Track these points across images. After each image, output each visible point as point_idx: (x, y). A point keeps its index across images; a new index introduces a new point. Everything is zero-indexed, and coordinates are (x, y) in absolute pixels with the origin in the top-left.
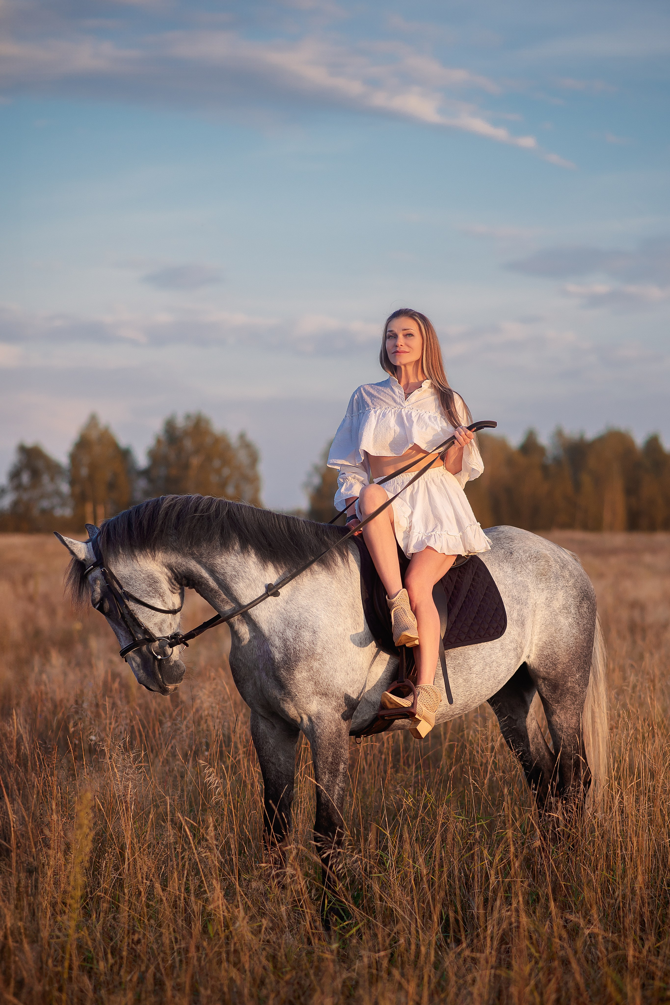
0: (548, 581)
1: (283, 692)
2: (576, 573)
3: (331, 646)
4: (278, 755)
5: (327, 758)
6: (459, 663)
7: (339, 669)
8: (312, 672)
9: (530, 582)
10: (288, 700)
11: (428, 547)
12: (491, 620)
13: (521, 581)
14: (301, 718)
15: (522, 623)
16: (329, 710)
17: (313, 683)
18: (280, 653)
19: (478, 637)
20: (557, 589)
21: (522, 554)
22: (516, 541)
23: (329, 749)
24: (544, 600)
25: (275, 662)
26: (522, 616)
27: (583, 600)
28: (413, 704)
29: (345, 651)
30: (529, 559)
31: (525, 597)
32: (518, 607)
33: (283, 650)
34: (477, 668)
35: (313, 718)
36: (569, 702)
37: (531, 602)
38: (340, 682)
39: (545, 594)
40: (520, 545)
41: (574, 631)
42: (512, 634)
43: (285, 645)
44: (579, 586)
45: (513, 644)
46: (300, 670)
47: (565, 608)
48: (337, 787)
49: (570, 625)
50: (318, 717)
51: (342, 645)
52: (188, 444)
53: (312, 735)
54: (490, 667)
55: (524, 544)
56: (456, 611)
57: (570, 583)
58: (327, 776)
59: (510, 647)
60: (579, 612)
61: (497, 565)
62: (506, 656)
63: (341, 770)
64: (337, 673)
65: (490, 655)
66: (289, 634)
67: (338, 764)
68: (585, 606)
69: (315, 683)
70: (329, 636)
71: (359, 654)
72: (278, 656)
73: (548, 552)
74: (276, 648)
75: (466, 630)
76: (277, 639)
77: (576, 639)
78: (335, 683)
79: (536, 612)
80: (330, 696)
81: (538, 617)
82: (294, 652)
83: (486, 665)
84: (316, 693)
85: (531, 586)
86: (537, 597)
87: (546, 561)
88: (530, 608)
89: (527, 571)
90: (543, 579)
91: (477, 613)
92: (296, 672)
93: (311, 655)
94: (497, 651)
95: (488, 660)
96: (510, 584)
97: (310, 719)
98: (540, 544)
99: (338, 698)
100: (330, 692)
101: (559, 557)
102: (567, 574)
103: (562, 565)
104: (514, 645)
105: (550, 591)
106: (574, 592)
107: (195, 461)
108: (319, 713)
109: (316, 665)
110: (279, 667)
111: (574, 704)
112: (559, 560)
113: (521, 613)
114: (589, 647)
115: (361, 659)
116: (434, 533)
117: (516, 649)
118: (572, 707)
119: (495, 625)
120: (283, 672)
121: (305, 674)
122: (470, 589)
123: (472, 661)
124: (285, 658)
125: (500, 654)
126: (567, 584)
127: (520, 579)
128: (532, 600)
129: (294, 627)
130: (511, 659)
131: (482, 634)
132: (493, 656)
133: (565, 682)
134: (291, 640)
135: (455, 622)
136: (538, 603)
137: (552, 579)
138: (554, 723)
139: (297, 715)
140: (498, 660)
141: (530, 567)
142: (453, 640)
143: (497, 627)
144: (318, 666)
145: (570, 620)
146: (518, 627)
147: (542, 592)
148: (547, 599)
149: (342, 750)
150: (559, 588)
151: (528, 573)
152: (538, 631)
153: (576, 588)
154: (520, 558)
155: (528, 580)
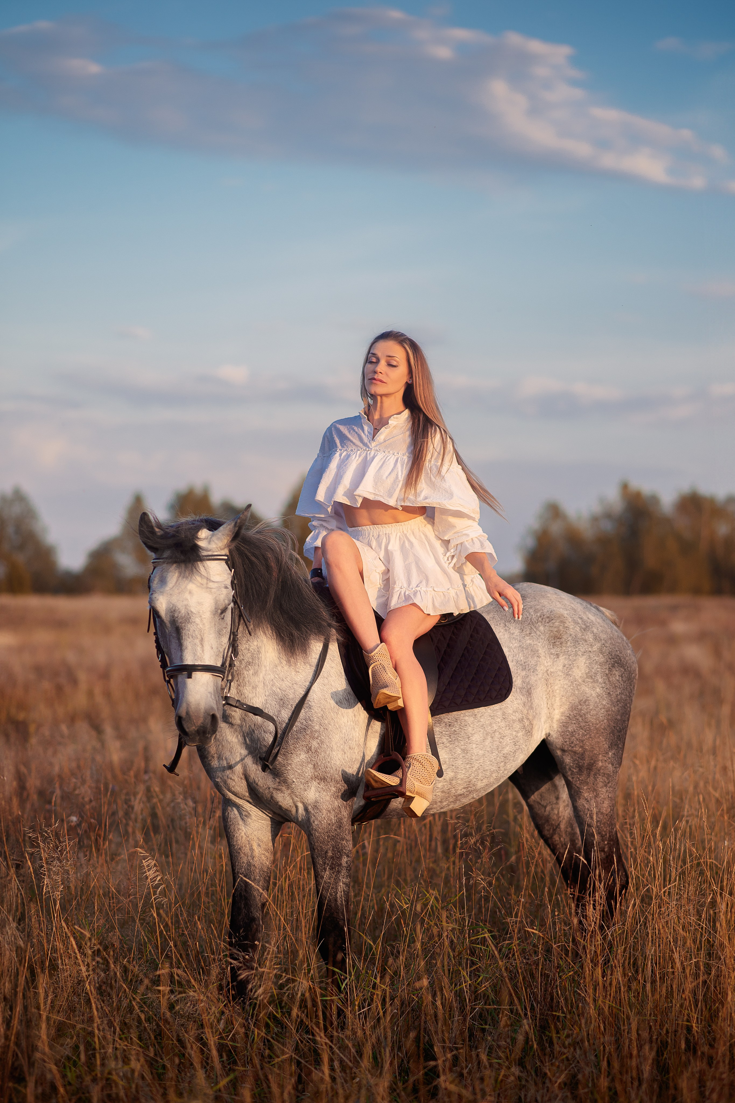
0: (564, 645)
1: (278, 780)
2: (603, 636)
3: (326, 722)
4: (252, 845)
5: (326, 852)
8: (311, 753)
9: (542, 647)
10: (284, 788)
11: (414, 605)
12: (493, 682)
13: (530, 644)
14: (297, 807)
16: (328, 798)
17: (312, 766)
19: (477, 701)
20: (577, 655)
21: (532, 613)
22: (528, 600)
23: (329, 842)
24: (560, 668)
26: (528, 683)
27: (613, 666)
28: (401, 781)
30: (540, 619)
31: (533, 662)
35: (310, 807)
36: (601, 784)
37: (542, 669)
39: (561, 660)
40: (532, 603)
41: (604, 703)
45: (517, 715)
47: (590, 676)
48: (340, 884)
49: (600, 695)
50: (315, 807)
51: (336, 720)
53: (308, 827)
54: (492, 738)
55: (536, 603)
56: (449, 672)
57: (595, 648)
59: (514, 718)
60: (609, 681)
61: (502, 625)
62: (509, 727)
64: (334, 753)
65: (491, 724)
66: (285, 715)
68: (617, 673)
69: (314, 765)
71: (354, 729)
73: (566, 612)
75: (463, 693)
77: (607, 711)
78: (332, 764)
79: (551, 682)
80: (329, 780)
81: (556, 688)
84: (315, 778)
85: (541, 651)
86: (549, 664)
87: (561, 622)
88: (540, 676)
89: (538, 633)
90: (557, 643)
91: (475, 674)
92: (292, 755)
93: (310, 733)
94: (499, 720)
95: (489, 729)
96: (515, 647)
97: (306, 809)
98: (558, 603)
99: (337, 782)
100: (329, 775)
101: (581, 618)
102: (590, 637)
103: (584, 626)
105: (567, 657)
106: (601, 659)
108: (316, 802)
109: (314, 744)
111: (606, 786)
112: (580, 621)
113: (527, 680)
114: (624, 721)
115: (357, 735)
116: (418, 589)
117: (522, 720)
119: (498, 687)
120: (280, 759)
121: (303, 756)
122: (467, 647)
125: (503, 724)
126: (590, 649)
127: (528, 642)
128: (542, 667)
129: (290, 707)
130: (517, 732)
131: (482, 697)
132: (494, 725)
133: (595, 761)
135: (449, 683)
136: (551, 670)
137: (569, 643)
138: (580, 808)
139: (292, 804)
140: (501, 731)
141: (542, 628)
142: (446, 704)
143: (500, 689)
144: (317, 745)
145: (598, 690)
146: (523, 695)
147: (558, 657)
148: (564, 666)
149: (344, 842)
150: (580, 653)
151: (540, 636)
152: (559, 704)
153: (602, 653)
154: (529, 618)
155: (539, 644)
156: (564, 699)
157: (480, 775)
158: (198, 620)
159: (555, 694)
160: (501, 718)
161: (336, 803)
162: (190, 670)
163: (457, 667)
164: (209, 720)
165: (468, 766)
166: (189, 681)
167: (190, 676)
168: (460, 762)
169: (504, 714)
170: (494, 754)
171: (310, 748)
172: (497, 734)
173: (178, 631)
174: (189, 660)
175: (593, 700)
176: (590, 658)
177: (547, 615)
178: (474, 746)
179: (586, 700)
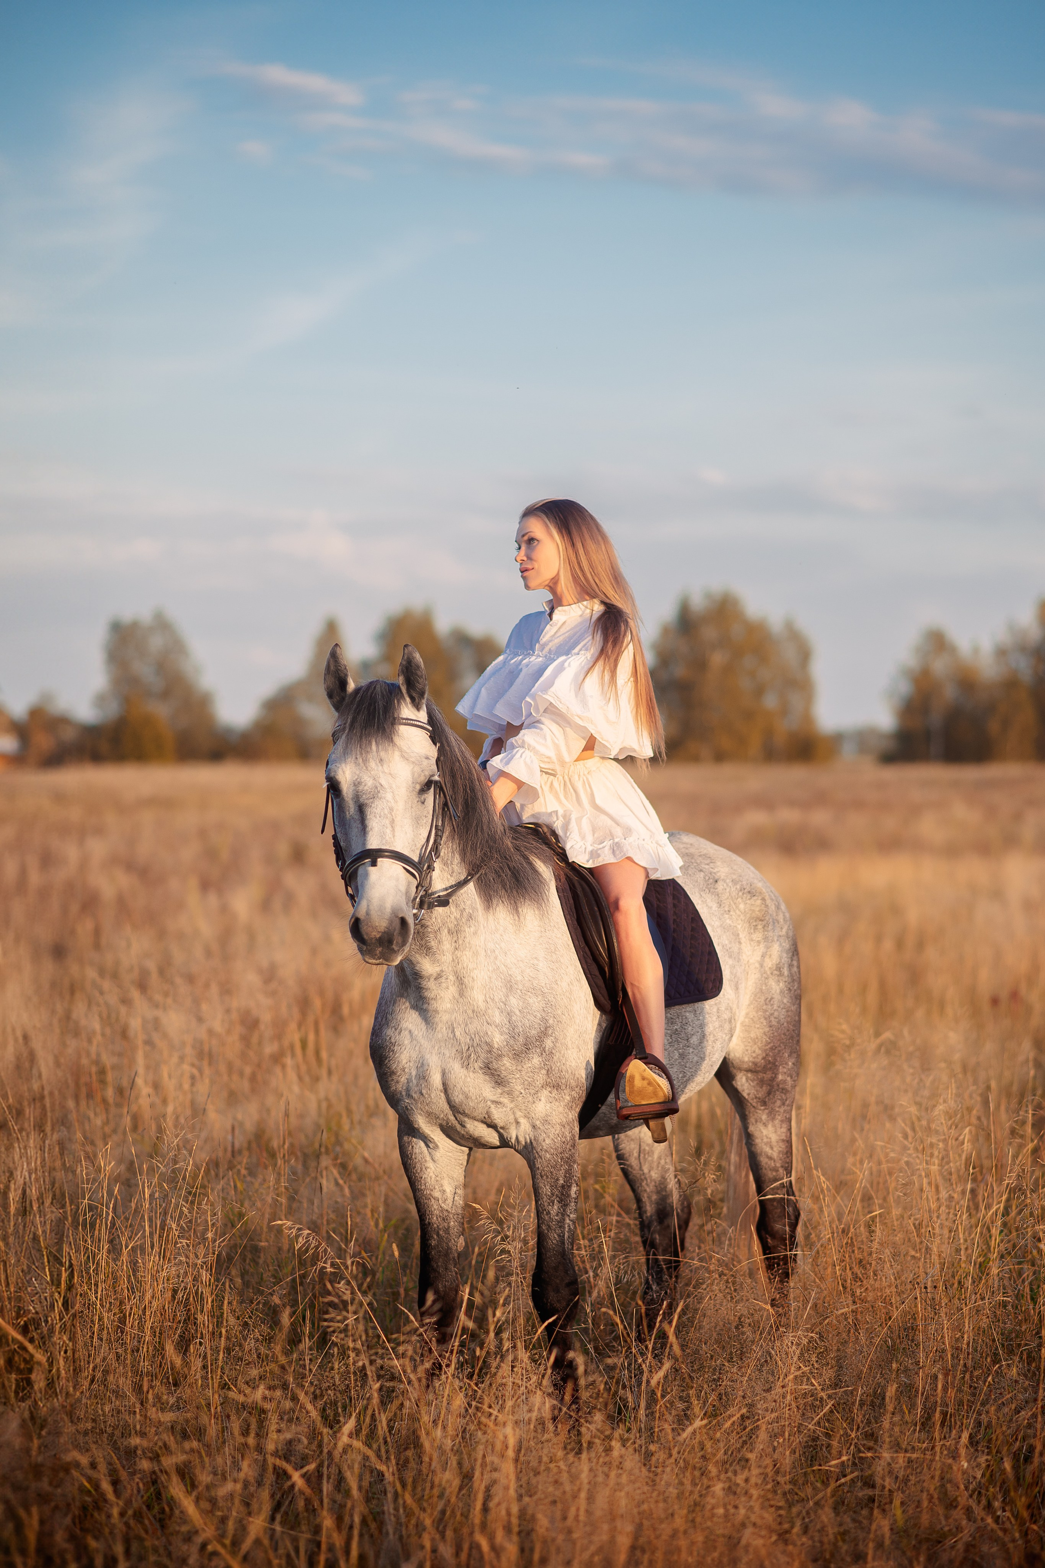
0: (764, 928)
1: (498, 1091)
3: (560, 1012)
4: (442, 1186)
5: (558, 1180)
6: (676, 1029)
7: (570, 1045)
8: (545, 1056)
9: (744, 931)
10: (506, 1101)
11: (629, 859)
12: (707, 970)
14: (519, 1124)
15: (735, 987)
16: (562, 1109)
18: (502, 1033)
20: (773, 941)
22: (718, 864)
23: (562, 1166)
24: (758, 958)
25: (492, 1047)
27: (793, 955)
29: (573, 1017)
30: (740, 894)
32: (730, 962)
33: (508, 1029)
34: (694, 1040)
35: (538, 1123)
38: (574, 1064)
39: (760, 948)
40: (726, 869)
41: (785, 1001)
42: (727, 997)
43: (509, 1021)
46: (532, 1056)
48: (568, 1221)
49: (782, 992)
50: (546, 1122)
51: (569, 1008)
52: (709, 633)
53: (534, 1148)
54: (707, 1041)
55: (730, 869)
57: (784, 931)
58: (556, 1207)
59: (725, 1017)
60: (790, 976)
62: (721, 1028)
63: (573, 1195)
64: (569, 1052)
65: (708, 1023)
66: (516, 1002)
67: (570, 1187)
68: (795, 967)
69: (548, 1071)
70: (556, 997)
72: (498, 1039)
74: (496, 1026)
77: (788, 1012)
78: (567, 1067)
79: (749, 975)
80: (563, 1087)
81: (750, 982)
82: (523, 1030)
83: (703, 1037)
84: (547, 1085)
85: (743, 937)
86: (749, 952)
87: (761, 899)
88: (742, 968)
89: (739, 912)
90: (760, 927)
92: (525, 1060)
93: (543, 1028)
94: (714, 1018)
95: (705, 1031)
96: (718, 927)
97: (534, 1126)
99: (572, 1089)
100: (563, 1081)
102: (781, 918)
104: (730, 1012)
105: (766, 943)
106: (787, 945)
107: (717, 659)
108: (547, 1115)
109: (549, 1044)
110: (500, 1055)
111: (783, 1104)
113: (735, 971)
118: (782, 1110)
119: (712, 977)
120: (507, 1063)
121: (536, 1060)
123: (690, 1028)
124: (512, 1042)
125: (717, 1024)
126: (780, 933)
127: (729, 921)
128: (744, 957)
129: (519, 992)
132: (710, 1025)
133: (776, 1073)
134: (518, 1013)
136: (751, 961)
137: (770, 927)
139: (512, 1121)
140: (715, 1032)
141: (742, 906)
144: (551, 1045)
147: (757, 945)
148: (761, 956)
150: (775, 939)
151: (739, 916)
153: (788, 938)
154: (728, 890)
155: (739, 927)
158: (389, 796)
159: (748, 990)
160: (716, 1016)
161: (571, 1116)
162: (374, 856)
164: (397, 924)
166: (372, 870)
167: (374, 864)
168: (675, 1069)
169: (718, 1011)
171: (544, 1049)
172: (711, 1036)
173: (361, 809)
174: (373, 843)
175: (777, 997)
176: (781, 945)
177: (748, 889)
178: (691, 1050)
179: (772, 998)
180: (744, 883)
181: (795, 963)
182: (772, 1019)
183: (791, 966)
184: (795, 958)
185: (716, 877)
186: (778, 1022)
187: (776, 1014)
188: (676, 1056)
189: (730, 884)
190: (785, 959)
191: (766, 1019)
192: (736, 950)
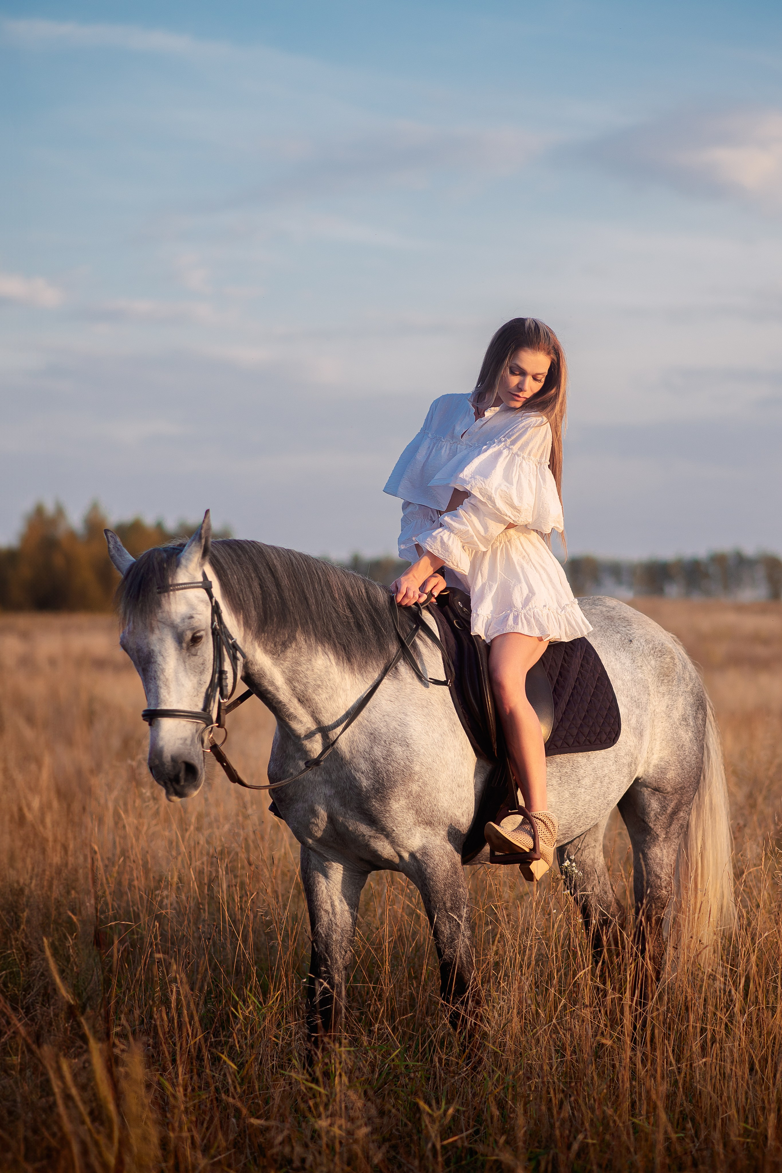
0: (670, 683)
1: (376, 829)
3: (430, 760)
4: (333, 901)
6: (566, 772)
7: (441, 788)
8: (411, 798)
9: (652, 683)
10: (383, 837)
12: (603, 723)
13: (642, 679)
14: (401, 856)
15: (640, 734)
16: (438, 842)
17: (414, 812)
18: (368, 778)
19: (588, 743)
20: (678, 695)
22: (634, 626)
24: (664, 709)
25: (361, 790)
27: (698, 709)
29: (446, 764)
30: (652, 652)
32: (637, 712)
33: (373, 775)
34: (586, 782)
35: (417, 855)
37: (650, 708)
39: (666, 700)
40: (641, 631)
41: (695, 748)
42: (628, 744)
43: (374, 768)
44: (695, 691)
45: (627, 756)
46: (397, 798)
47: (685, 719)
50: (425, 853)
51: (441, 756)
54: (601, 782)
55: (646, 630)
56: (563, 706)
59: (625, 762)
61: (612, 653)
62: (619, 771)
64: (441, 794)
65: (603, 767)
66: (378, 752)
69: (417, 811)
70: (425, 746)
72: (365, 783)
74: (362, 773)
75: (575, 731)
76: (362, 761)
77: (696, 758)
78: (439, 807)
79: (655, 723)
80: (436, 824)
81: (658, 730)
82: (387, 775)
83: (597, 779)
84: (419, 823)
85: (652, 688)
86: (657, 703)
87: (669, 656)
88: (650, 716)
89: (650, 666)
90: (665, 681)
91: (587, 711)
92: (392, 801)
93: (407, 774)
94: (611, 763)
95: (600, 773)
96: (628, 681)
97: (413, 856)
99: (446, 825)
100: (436, 819)
102: (688, 678)
104: (628, 759)
105: (671, 696)
108: (425, 847)
109: (415, 787)
110: (368, 798)
113: (641, 720)
117: (631, 765)
119: (608, 729)
120: (375, 804)
121: (403, 802)
122: (578, 678)
123: (582, 771)
124: (377, 786)
125: (613, 768)
126: (687, 689)
127: (640, 675)
128: (652, 706)
129: (383, 742)
131: (593, 739)
132: (606, 769)
134: (382, 760)
135: (562, 720)
136: (657, 710)
137: (675, 682)
139: (394, 854)
140: (611, 775)
141: (653, 662)
142: (559, 744)
143: (610, 732)
144: (419, 789)
145: (690, 734)
146: (636, 737)
147: (663, 697)
148: (667, 707)
149: (461, 890)
150: (680, 693)
151: (650, 671)
152: (658, 749)
153: (692, 693)
154: (641, 649)
155: (650, 680)
156: (664, 743)
157: (582, 821)
159: (656, 737)
160: (613, 761)
161: (448, 848)
163: (569, 700)
164: (180, 767)
165: (573, 812)
168: (566, 806)
169: (616, 756)
170: (600, 800)
172: (607, 778)
174: (152, 704)
175: (688, 745)
176: (686, 699)
177: (659, 648)
178: (583, 790)
179: (683, 745)
180: (657, 642)
181: (700, 716)
182: (685, 763)
183: (695, 718)
184: (701, 711)
185: (631, 638)
186: (690, 767)
187: (688, 759)
188: (567, 794)
189: (643, 644)
190: (690, 711)
191: (679, 763)
192: (644, 700)
